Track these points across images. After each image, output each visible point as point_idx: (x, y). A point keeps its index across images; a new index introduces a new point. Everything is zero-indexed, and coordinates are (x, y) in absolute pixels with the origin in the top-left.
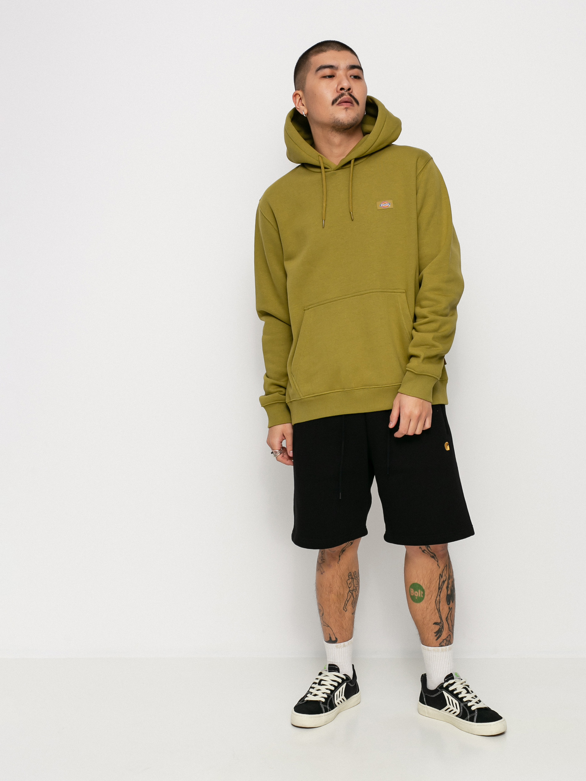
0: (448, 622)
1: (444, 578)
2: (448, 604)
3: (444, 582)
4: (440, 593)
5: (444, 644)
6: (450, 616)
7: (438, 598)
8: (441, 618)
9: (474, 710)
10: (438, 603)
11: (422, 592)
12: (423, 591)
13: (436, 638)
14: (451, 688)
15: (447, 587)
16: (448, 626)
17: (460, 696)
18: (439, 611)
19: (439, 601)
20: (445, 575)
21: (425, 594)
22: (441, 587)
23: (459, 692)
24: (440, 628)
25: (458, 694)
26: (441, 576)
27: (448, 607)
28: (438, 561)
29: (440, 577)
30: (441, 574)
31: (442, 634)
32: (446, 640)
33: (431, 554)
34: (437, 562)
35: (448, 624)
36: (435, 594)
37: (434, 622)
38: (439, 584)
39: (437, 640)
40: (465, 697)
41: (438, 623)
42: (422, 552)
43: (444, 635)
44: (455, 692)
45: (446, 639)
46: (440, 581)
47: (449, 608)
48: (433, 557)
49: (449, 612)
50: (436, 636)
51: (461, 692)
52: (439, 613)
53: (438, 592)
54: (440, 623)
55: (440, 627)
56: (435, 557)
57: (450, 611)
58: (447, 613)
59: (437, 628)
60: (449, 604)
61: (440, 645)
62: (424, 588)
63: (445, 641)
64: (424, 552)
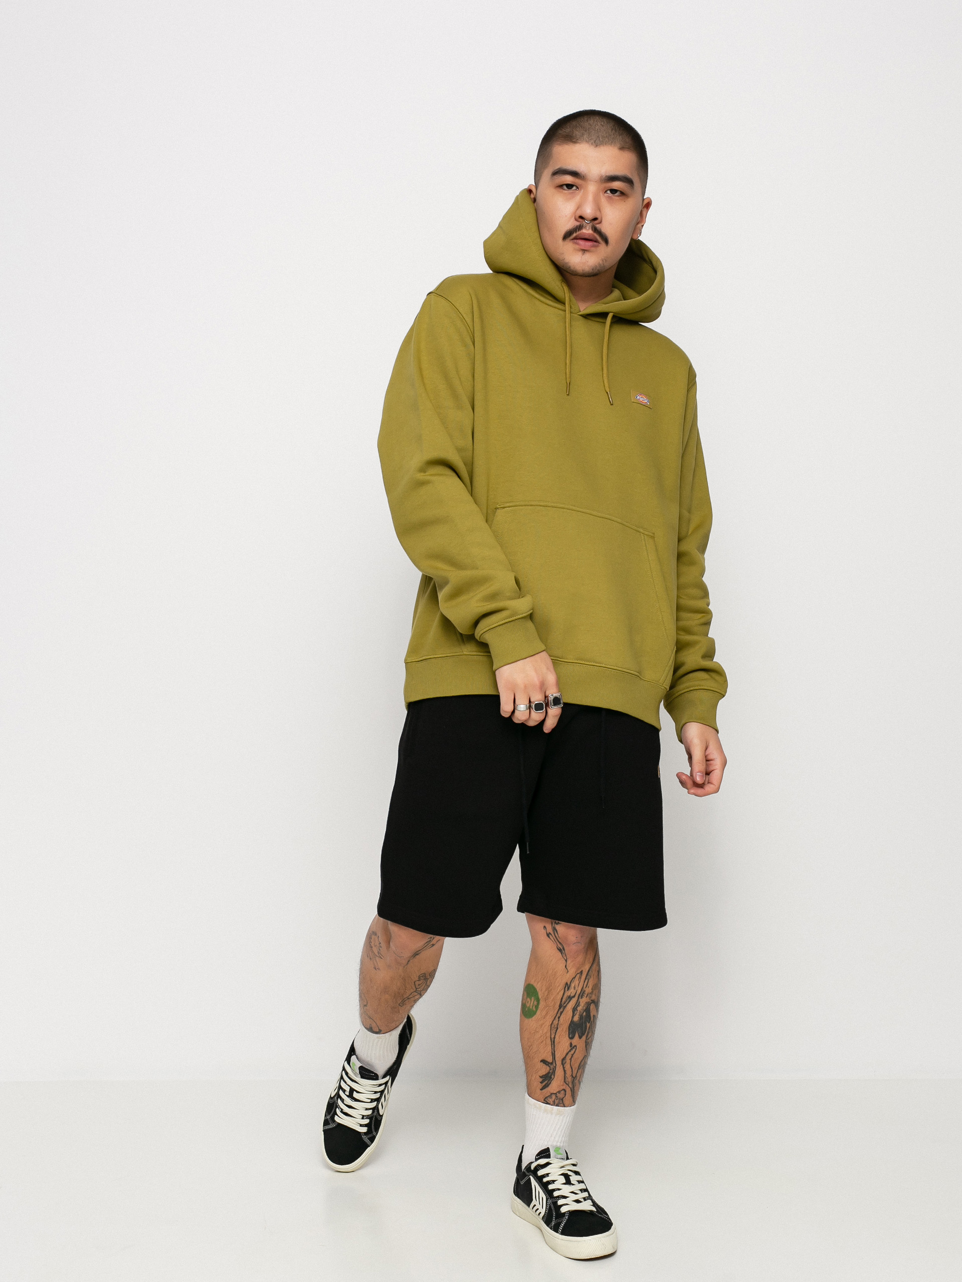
0: (564, 1068)
1: (571, 992)
2: (569, 1037)
3: (570, 998)
4: (561, 1014)
5: (551, 1101)
6: (571, 1059)
7: (556, 1022)
8: (553, 1055)
9: (565, 1213)
10: (554, 1028)
11: (536, 1003)
12: (538, 1000)
13: (540, 1086)
14: (541, 1173)
15: (574, 1009)
16: (563, 1073)
17: (551, 1187)
18: (553, 1042)
19: (556, 1026)
20: (575, 988)
21: (540, 1006)
22: (565, 1005)
23: (551, 1181)
24: (549, 1073)
25: (549, 1183)
26: (567, 986)
27: (569, 1042)
28: (566, 961)
29: (565, 987)
30: (569, 983)
31: (550, 1083)
32: (556, 1097)
33: (558, 944)
34: (564, 961)
35: (565, 1071)
36: (553, 1013)
37: (540, 1059)
38: (562, 999)
39: (541, 1089)
40: (559, 1189)
41: (547, 1062)
42: (546, 935)
43: (556, 1085)
44: (545, 1180)
45: (556, 1094)
46: (564, 994)
47: (571, 1044)
48: (560, 950)
49: (570, 1051)
50: (541, 1083)
51: (553, 1181)
52: (553, 1046)
53: (558, 1012)
54: (552, 1063)
55: (550, 1069)
56: (563, 951)
57: (571, 1049)
58: (565, 1052)
59: (544, 1070)
60: (571, 1038)
61: (544, 1100)
62: (540, 997)
63: (554, 1097)
64: (549, 937)
